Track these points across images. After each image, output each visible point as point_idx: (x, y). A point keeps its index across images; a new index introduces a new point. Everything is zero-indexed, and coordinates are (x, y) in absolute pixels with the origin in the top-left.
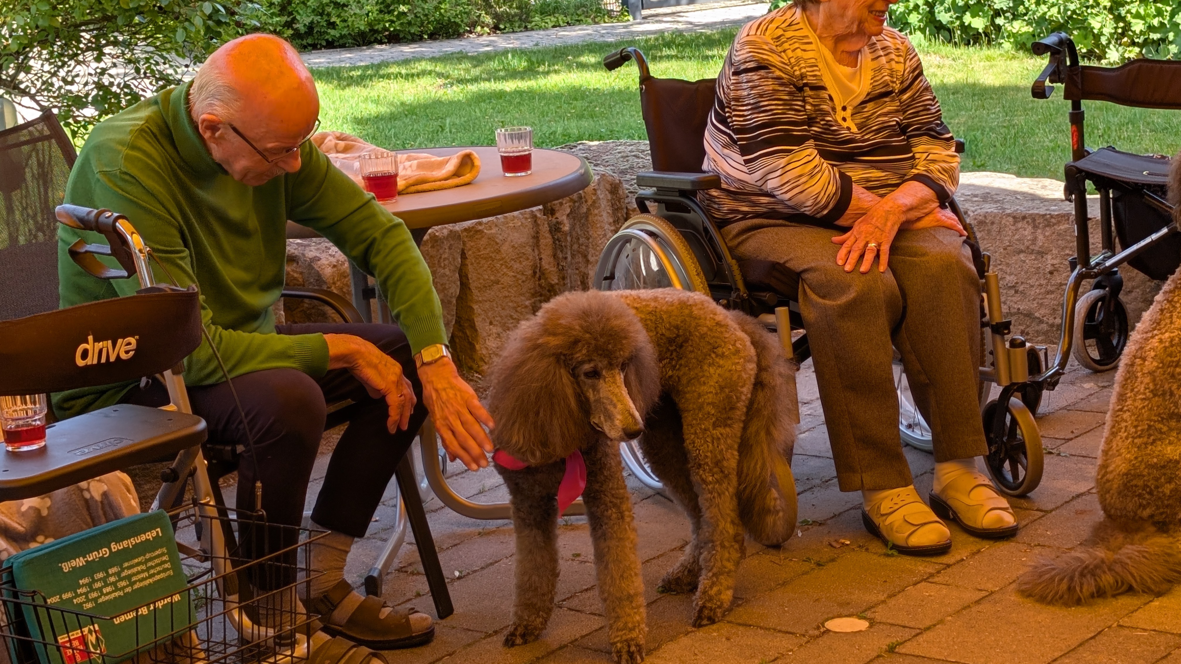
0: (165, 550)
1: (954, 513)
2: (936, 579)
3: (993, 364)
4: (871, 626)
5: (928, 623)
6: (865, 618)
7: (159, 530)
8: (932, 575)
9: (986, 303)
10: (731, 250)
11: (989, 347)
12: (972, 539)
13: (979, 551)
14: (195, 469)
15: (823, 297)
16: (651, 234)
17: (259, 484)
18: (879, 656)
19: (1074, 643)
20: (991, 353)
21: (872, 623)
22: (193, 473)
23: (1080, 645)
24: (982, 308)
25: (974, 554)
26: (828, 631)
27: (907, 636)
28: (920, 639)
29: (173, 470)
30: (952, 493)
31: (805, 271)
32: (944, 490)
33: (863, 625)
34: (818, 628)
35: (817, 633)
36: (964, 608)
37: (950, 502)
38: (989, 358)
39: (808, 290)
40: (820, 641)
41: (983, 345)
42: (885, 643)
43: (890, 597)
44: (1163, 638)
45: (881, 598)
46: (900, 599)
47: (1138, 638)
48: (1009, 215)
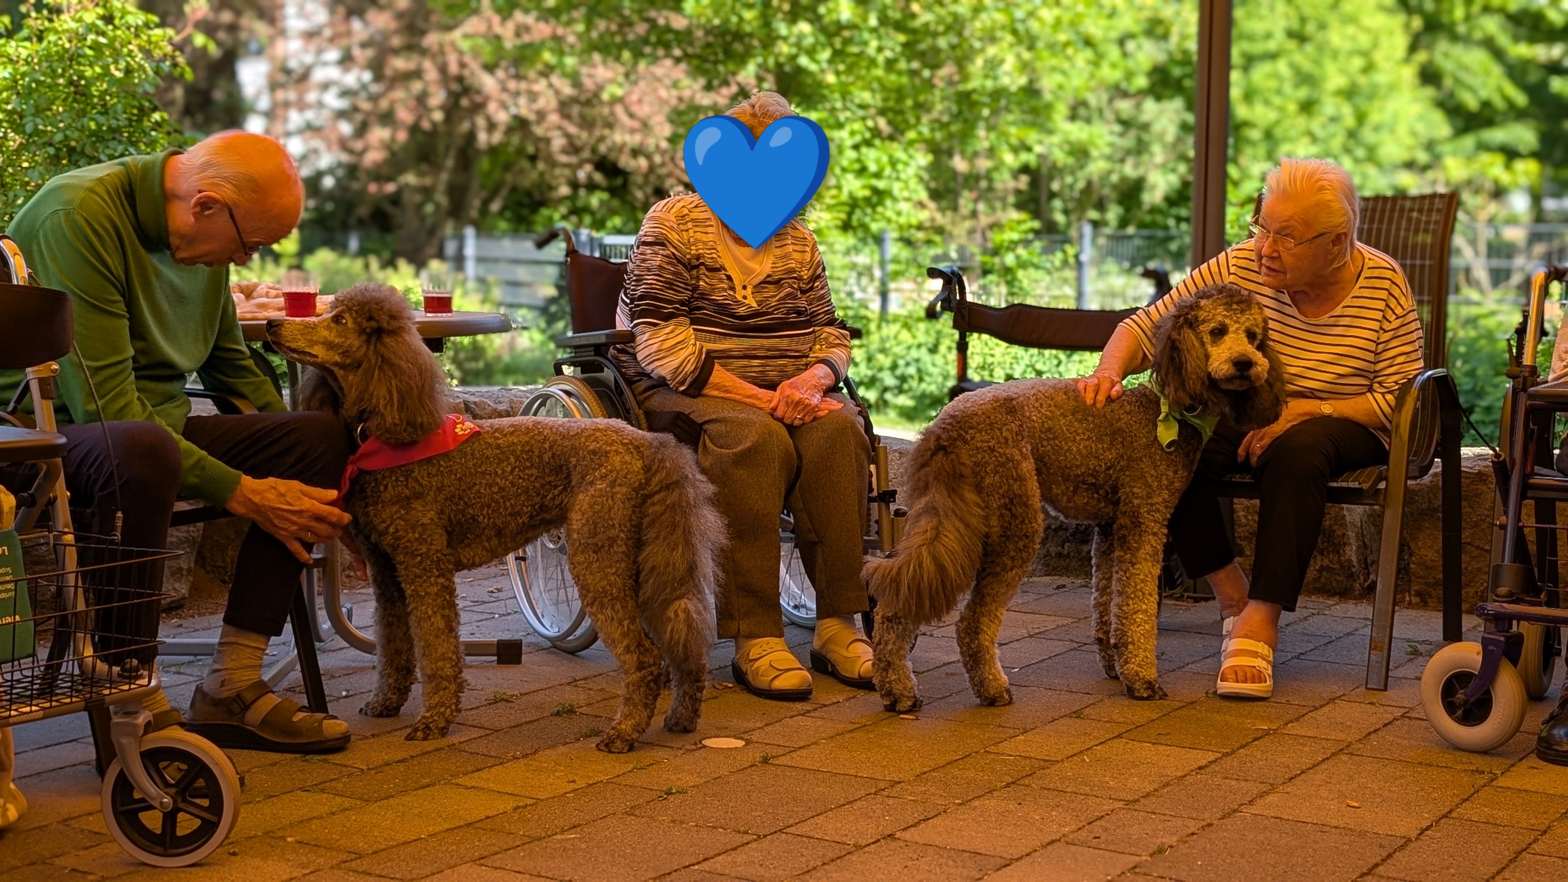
0: (9, 570)
1: (833, 666)
2: (812, 714)
3: (877, 533)
4: (747, 744)
5: (802, 744)
6: (742, 739)
7: (5, 548)
8: (809, 712)
9: (874, 479)
10: (640, 404)
11: (875, 516)
12: (848, 688)
13: (854, 697)
14: (55, 498)
15: (721, 447)
16: (567, 393)
17: (119, 514)
18: (752, 766)
19: (942, 761)
20: (877, 522)
21: (748, 742)
22: (52, 502)
23: (949, 764)
24: (871, 483)
25: (848, 699)
26: (705, 747)
27: (781, 752)
28: (794, 755)
29: (31, 495)
30: (831, 647)
31: (706, 422)
32: (824, 645)
33: (740, 743)
34: (696, 744)
35: (694, 747)
36: (839, 734)
37: (829, 656)
38: (874, 527)
39: (707, 440)
40: (696, 753)
41: (869, 515)
42: (758, 756)
43: (767, 725)
44: (1028, 762)
45: (758, 725)
46: (778, 726)
47: (1004, 761)
48: (895, 451)
